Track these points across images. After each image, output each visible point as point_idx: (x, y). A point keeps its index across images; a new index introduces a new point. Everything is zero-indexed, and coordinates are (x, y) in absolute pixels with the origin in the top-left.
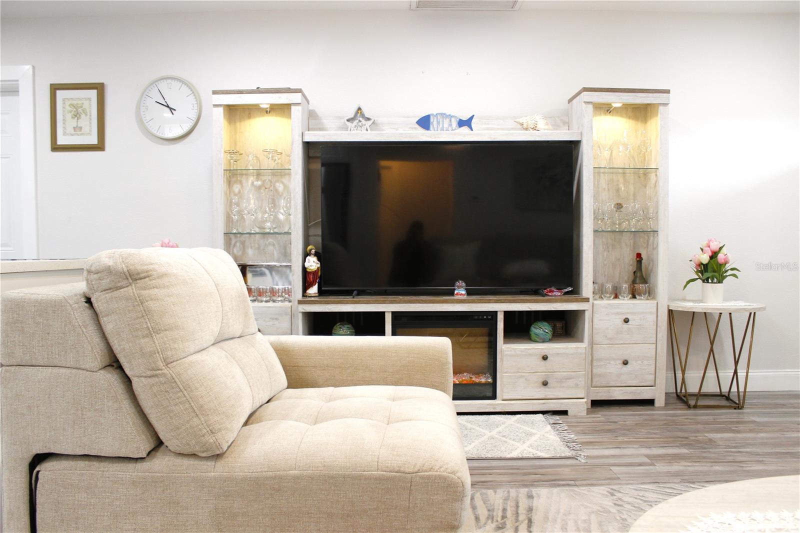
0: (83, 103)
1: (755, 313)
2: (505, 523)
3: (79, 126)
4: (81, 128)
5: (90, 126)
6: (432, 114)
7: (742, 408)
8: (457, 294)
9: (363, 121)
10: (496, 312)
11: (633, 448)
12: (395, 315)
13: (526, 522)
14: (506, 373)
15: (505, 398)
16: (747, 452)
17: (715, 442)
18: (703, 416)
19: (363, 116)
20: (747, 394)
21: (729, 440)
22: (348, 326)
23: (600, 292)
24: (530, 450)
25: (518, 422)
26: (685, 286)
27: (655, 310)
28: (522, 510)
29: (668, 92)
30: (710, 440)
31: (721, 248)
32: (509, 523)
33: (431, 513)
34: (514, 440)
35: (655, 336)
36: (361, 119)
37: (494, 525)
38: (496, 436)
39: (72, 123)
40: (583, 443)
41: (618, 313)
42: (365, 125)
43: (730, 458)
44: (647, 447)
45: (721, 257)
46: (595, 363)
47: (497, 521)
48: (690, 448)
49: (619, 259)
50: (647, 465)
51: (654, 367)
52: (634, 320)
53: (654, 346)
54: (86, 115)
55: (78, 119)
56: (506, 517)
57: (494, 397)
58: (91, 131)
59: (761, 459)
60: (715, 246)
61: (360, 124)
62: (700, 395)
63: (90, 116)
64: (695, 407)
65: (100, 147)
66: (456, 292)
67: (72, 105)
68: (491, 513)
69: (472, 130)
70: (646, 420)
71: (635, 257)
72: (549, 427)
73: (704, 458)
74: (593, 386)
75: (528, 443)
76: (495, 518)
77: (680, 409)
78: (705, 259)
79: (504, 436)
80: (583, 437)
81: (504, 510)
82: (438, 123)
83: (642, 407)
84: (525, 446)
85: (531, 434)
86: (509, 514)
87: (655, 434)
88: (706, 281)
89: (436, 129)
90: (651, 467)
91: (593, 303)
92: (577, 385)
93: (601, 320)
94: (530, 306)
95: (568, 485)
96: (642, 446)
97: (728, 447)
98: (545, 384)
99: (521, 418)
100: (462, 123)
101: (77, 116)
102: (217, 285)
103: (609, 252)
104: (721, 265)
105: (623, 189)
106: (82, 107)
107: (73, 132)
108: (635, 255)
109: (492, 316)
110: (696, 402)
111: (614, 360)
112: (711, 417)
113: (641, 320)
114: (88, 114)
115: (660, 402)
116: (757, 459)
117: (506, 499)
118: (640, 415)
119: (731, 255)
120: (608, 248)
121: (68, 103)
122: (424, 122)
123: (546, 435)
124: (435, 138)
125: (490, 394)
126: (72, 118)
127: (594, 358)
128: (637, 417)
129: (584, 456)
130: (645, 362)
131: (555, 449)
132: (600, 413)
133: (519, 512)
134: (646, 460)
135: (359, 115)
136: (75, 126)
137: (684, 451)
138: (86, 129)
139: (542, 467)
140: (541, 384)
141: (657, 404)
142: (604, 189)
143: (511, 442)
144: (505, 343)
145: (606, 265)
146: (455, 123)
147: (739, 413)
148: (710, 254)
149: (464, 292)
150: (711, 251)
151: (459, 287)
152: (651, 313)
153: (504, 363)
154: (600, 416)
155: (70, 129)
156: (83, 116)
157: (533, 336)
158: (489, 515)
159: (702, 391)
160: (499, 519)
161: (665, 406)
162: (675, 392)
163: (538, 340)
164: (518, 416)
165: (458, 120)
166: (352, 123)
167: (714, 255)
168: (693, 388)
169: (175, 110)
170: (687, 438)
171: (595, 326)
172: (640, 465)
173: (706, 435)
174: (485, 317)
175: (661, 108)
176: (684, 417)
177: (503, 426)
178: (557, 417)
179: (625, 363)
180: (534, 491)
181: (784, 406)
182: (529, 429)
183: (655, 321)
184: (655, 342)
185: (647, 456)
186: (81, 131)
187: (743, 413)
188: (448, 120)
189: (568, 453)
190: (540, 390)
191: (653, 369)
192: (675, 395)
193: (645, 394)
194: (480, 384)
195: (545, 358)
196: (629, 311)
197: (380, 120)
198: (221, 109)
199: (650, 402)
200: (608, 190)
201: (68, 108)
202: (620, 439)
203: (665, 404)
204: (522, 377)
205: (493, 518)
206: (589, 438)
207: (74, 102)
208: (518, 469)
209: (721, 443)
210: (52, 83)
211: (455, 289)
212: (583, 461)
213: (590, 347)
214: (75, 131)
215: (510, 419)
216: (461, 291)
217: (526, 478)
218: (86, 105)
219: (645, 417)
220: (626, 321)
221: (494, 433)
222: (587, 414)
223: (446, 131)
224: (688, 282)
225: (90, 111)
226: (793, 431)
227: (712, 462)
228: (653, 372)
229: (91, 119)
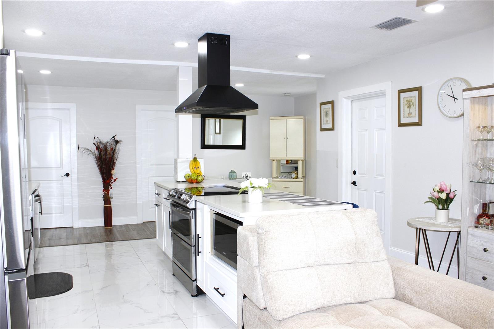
0: (412, 99)
3: (411, 112)
4: (411, 113)
5: (415, 112)
39: (407, 110)
54: (414, 106)
55: (410, 109)
58: (415, 115)
63: (415, 106)
65: (419, 124)
67: (407, 101)
101: (409, 106)
106: (411, 101)
107: (408, 116)
114: (414, 105)
121: (406, 100)
126: (407, 108)
136: (409, 112)
138: (413, 114)
155: (406, 115)
156: (412, 106)
169: (457, 99)
186: (411, 115)
201: (406, 103)
207: (408, 99)
210: (399, 89)
214: (408, 115)
218: (413, 101)
225: (415, 103)
229: (415, 108)
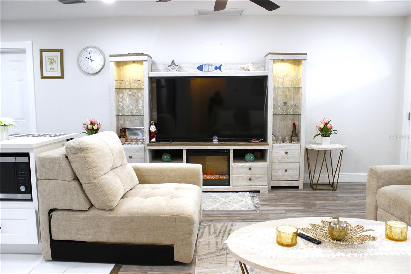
0: (54, 58)
1: (343, 150)
2: (219, 235)
3: (53, 67)
4: (53, 69)
5: (57, 68)
6: (204, 64)
7: (335, 190)
8: (214, 142)
9: (175, 67)
10: (230, 150)
11: (281, 207)
12: (188, 151)
13: (228, 234)
14: (234, 175)
15: (233, 185)
16: (327, 209)
17: (316, 205)
18: (318, 193)
19: (175, 64)
20: (338, 184)
21: (322, 204)
22: (168, 155)
23: (276, 140)
24: (239, 207)
25: (241, 196)
26: (314, 138)
27: (299, 149)
28: (227, 230)
29: (306, 54)
30: (315, 204)
31: (329, 122)
32: (221, 235)
33: (183, 229)
34: (234, 203)
35: (299, 159)
36: (174, 65)
37: (215, 235)
38: (227, 201)
39: (49, 66)
40: (261, 205)
41: (283, 150)
42: (175, 68)
43: (319, 211)
44: (287, 207)
45: (328, 125)
46: (273, 171)
47: (217, 234)
48: (304, 207)
49: (286, 126)
50: (283, 214)
51: (299, 172)
52: (290, 152)
53: (299, 164)
54: (56, 63)
55: (52, 65)
56: (221, 233)
57: (229, 185)
58: (58, 70)
59: (331, 212)
60: (326, 121)
61: (173, 68)
62: (318, 184)
63: (57, 63)
64: (316, 189)
65: (62, 77)
66: (213, 141)
67: (49, 59)
68: (215, 231)
69: (221, 71)
70: (292, 195)
71: (293, 125)
72: (250, 198)
73: (308, 211)
74: (272, 180)
75: (239, 204)
76: (216, 233)
77: (309, 190)
78: (322, 126)
79: (230, 202)
80: (263, 202)
81: (221, 230)
82: (206, 68)
83: (293, 189)
84: (237, 206)
85: (242, 201)
86: (222, 231)
87: (293, 201)
88: (323, 136)
89: (205, 71)
90: (285, 215)
91: (272, 145)
92: (264, 180)
93: (275, 153)
94: (244, 147)
95: (249, 221)
96: (285, 206)
97: (321, 207)
98: (250, 180)
99: (240, 194)
100: (216, 68)
101: (51, 63)
102: (111, 150)
103: (282, 122)
104: (328, 129)
105: (288, 95)
106: (54, 59)
107: (50, 71)
108: (293, 124)
109: (228, 151)
110: (316, 187)
111: (281, 169)
112: (320, 194)
113: (293, 152)
114: (56, 62)
115: (301, 187)
116: (329, 212)
117: (222, 226)
118: (291, 193)
119: (333, 124)
120: (281, 121)
121: (47, 58)
122: (200, 68)
123: (247, 201)
124: (205, 75)
125: (227, 184)
126: (50, 64)
127: (273, 169)
128: (289, 194)
129: (260, 210)
130: (295, 170)
131: (249, 207)
132: (274, 192)
133: (226, 231)
134: (285, 212)
135: (173, 64)
136: (51, 68)
137: (302, 208)
138: (55, 69)
139: (241, 214)
140: (249, 180)
141: (300, 188)
142: (280, 95)
143: (232, 204)
144: (234, 162)
145: (280, 128)
146: (213, 68)
147: (334, 192)
148: (324, 124)
149: (217, 141)
150: (325, 123)
151: (215, 139)
152: (298, 150)
153: (233, 171)
154: (274, 193)
155: (49, 69)
156: (54, 63)
157: (246, 160)
158: (214, 232)
159: (318, 182)
160: (218, 233)
161: (303, 189)
162: (309, 182)
163: (248, 161)
164: (239, 193)
165: (215, 66)
166: (170, 67)
167: (326, 124)
168: (315, 181)
169: (94, 61)
170: (305, 203)
171: (273, 155)
172: (281, 214)
173: (314, 202)
174: (225, 152)
175: (303, 61)
176: (309, 194)
177: (231, 197)
178: (255, 194)
179: (286, 171)
180: (235, 223)
181: (354, 189)
182: (241, 199)
183: (299, 153)
184: (299, 162)
185: (285, 210)
186: (53, 70)
187: (336, 192)
188: (211, 66)
189: (254, 209)
190: (248, 182)
191: (298, 173)
192: (310, 184)
193: (295, 184)
194: (223, 179)
195: (250, 169)
196: (288, 149)
197: (182, 65)
198: (114, 63)
199: (297, 187)
200: (282, 95)
201: (48, 60)
202: (278, 203)
203: (303, 188)
204: (240, 177)
205: (215, 233)
206: (265, 203)
207: (51, 57)
208: (232, 215)
209: (318, 205)
210: (40, 49)
211: (213, 140)
212: (259, 212)
213: (271, 164)
214: (51, 70)
215: (235, 194)
216: (215, 141)
217: (233, 218)
218: (55, 59)
219: (292, 194)
220: (287, 153)
221: (226, 200)
222: (268, 192)
223: (210, 71)
224: (316, 136)
225: (57, 61)
226: (351, 200)
227: (310, 213)
228: (298, 175)
229: (57, 65)
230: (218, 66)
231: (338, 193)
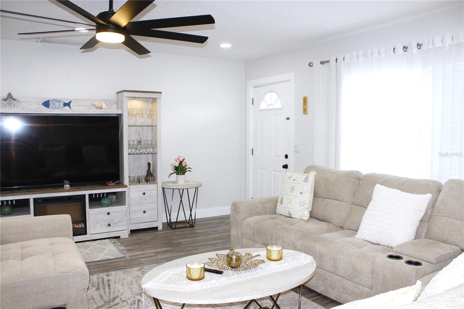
2: (99, 287)
6: (51, 100)
7: (194, 227)
8: (66, 187)
9: (12, 101)
10: (85, 195)
11: (148, 250)
13: (108, 285)
14: (91, 222)
15: (91, 233)
16: (193, 246)
17: (181, 243)
18: (178, 232)
19: (12, 98)
20: (196, 220)
21: (186, 242)
22: (9, 206)
23: (132, 182)
24: (105, 256)
25: (98, 244)
26: (169, 176)
27: (156, 188)
28: (105, 281)
29: (161, 93)
30: (180, 243)
31: (183, 160)
32: (101, 287)
33: (76, 285)
34: (97, 253)
35: (157, 199)
36: (11, 99)
37: (95, 289)
38: (89, 252)
40: (128, 250)
41: (140, 191)
42: (13, 103)
43: (186, 249)
44: (154, 249)
45: (183, 164)
46: (131, 214)
47: (96, 287)
48: (171, 247)
49: (140, 165)
50: (153, 257)
51: (157, 212)
52: (147, 193)
53: (157, 204)
56: (99, 285)
57: (85, 233)
59: (197, 248)
60: (181, 159)
61: (10, 102)
62: (177, 223)
64: (175, 228)
66: (65, 186)
68: (93, 284)
70: (154, 237)
71: (148, 164)
72: (112, 245)
73: (176, 250)
74: (131, 223)
75: (104, 253)
76: (95, 286)
77: (169, 230)
78: (177, 165)
79: (93, 251)
80: (128, 248)
81: (98, 282)
82: (54, 104)
83: (153, 231)
84: (103, 255)
85: (104, 249)
86: (100, 283)
87: (157, 242)
88: (178, 174)
89: (52, 107)
90: (155, 257)
91: (129, 188)
92: (124, 224)
93: (133, 194)
94: (100, 191)
95: (123, 269)
96: (152, 249)
97: (186, 245)
98: (109, 225)
99: (99, 242)
100: (65, 105)
103: (136, 162)
104: (184, 167)
105: (141, 133)
108: (147, 163)
109: (83, 197)
110: (175, 226)
111: (140, 211)
112: (181, 232)
113: (150, 193)
115: (160, 228)
116: (195, 248)
117: (98, 278)
118: (152, 235)
119: (188, 163)
120: (135, 160)
122: (46, 104)
123: (111, 249)
124: (52, 112)
125: (83, 232)
127: (131, 211)
128: (150, 236)
129: (128, 256)
130: (153, 211)
131: (116, 254)
132: (134, 235)
133: (104, 282)
134: (154, 254)
135: (9, 97)
137: (169, 248)
139: (111, 263)
140: (107, 225)
141: (159, 229)
142: (133, 134)
143: (96, 254)
144: (90, 208)
145: (134, 168)
146: (62, 104)
147: (193, 229)
148: (179, 162)
149: (69, 186)
150: (180, 161)
151: (66, 184)
152: (155, 190)
153: (90, 217)
154: (134, 237)
157: (103, 204)
158: (92, 285)
159: (178, 220)
160: (97, 286)
161: (163, 229)
162: (167, 222)
163: (105, 206)
164: (98, 241)
165: (63, 103)
166: (6, 101)
167: (181, 163)
168: (174, 220)
170: (170, 243)
171: (130, 197)
172: (151, 257)
173: (178, 240)
174: (80, 197)
175: (158, 100)
176: (170, 234)
177: (91, 247)
178: (115, 240)
179: (145, 212)
180: (109, 273)
181: (210, 224)
182: (103, 247)
183: (157, 193)
184: (157, 202)
185: (154, 253)
187: (194, 229)
188: (58, 103)
189: (122, 256)
190: (107, 228)
191: (157, 214)
192: (167, 223)
193: (154, 225)
194: (79, 228)
195: (109, 214)
196: (145, 189)
197: (21, 100)
199: (156, 228)
200: (135, 134)
202: (143, 246)
203: (163, 228)
204: (98, 223)
205: (94, 286)
206: (130, 248)
208: (101, 265)
209: (183, 243)
211: (64, 185)
212: (128, 258)
213: (129, 206)
215: (94, 243)
216: (67, 186)
217: (105, 268)
219: (154, 235)
220: (144, 194)
221: (88, 251)
222: (129, 237)
223: (57, 108)
224: (170, 175)
226: (211, 235)
227: (179, 252)
228: (157, 215)
230: (67, 102)
231: (197, 229)
